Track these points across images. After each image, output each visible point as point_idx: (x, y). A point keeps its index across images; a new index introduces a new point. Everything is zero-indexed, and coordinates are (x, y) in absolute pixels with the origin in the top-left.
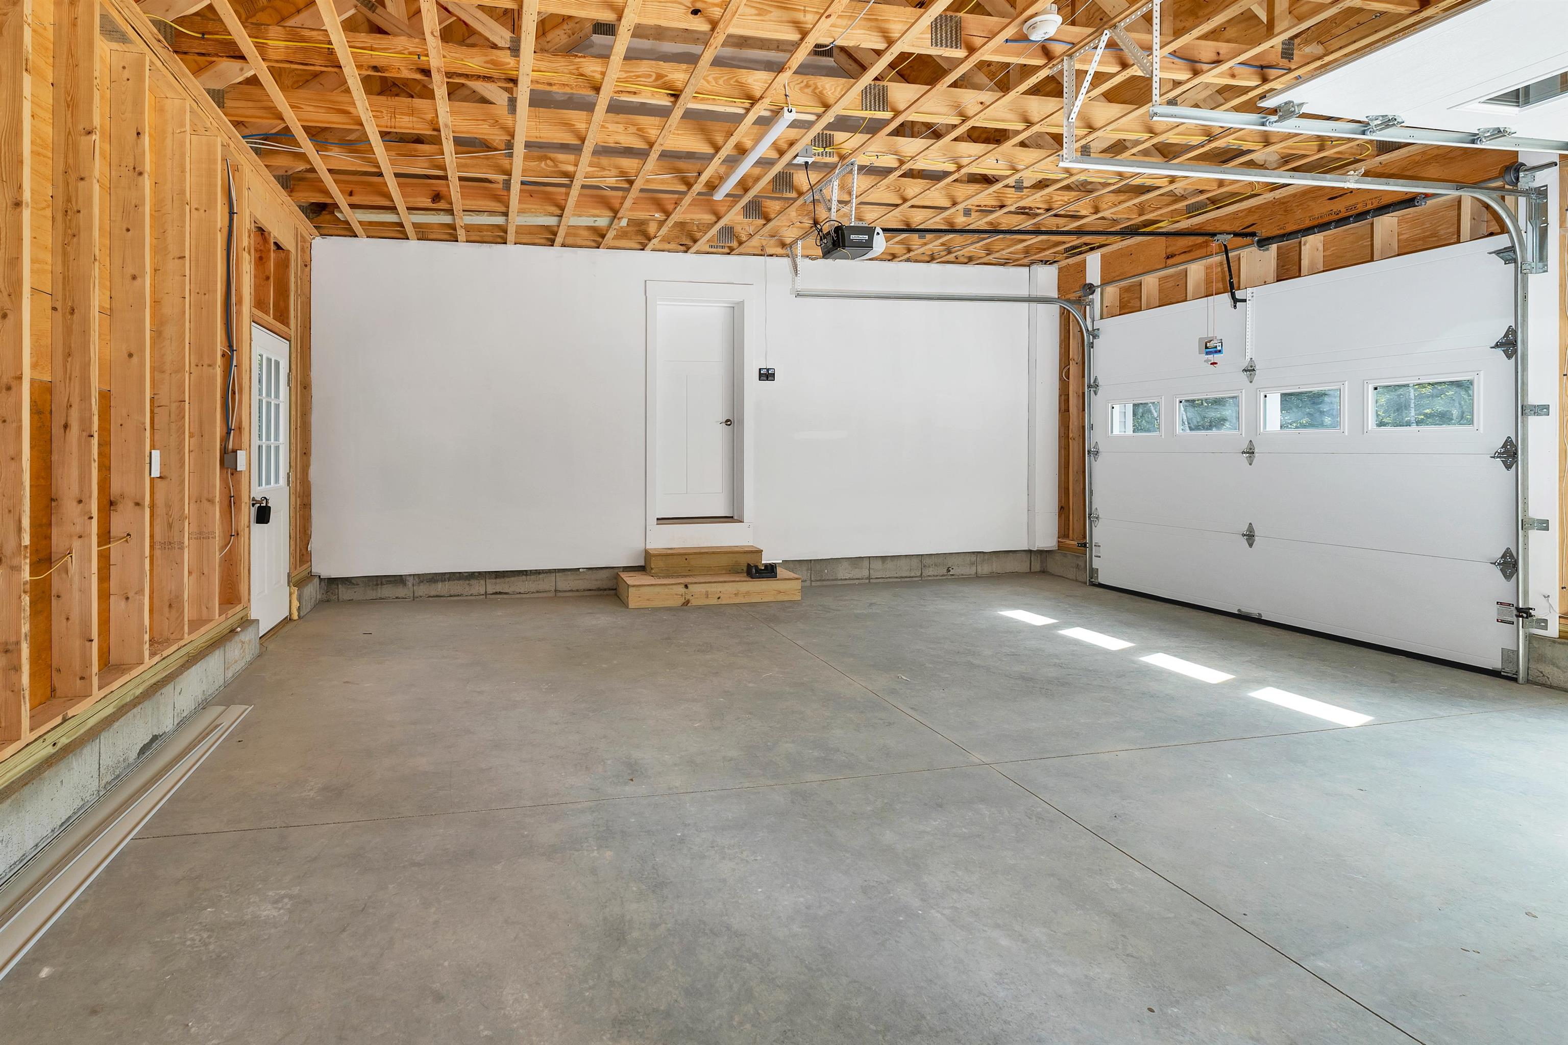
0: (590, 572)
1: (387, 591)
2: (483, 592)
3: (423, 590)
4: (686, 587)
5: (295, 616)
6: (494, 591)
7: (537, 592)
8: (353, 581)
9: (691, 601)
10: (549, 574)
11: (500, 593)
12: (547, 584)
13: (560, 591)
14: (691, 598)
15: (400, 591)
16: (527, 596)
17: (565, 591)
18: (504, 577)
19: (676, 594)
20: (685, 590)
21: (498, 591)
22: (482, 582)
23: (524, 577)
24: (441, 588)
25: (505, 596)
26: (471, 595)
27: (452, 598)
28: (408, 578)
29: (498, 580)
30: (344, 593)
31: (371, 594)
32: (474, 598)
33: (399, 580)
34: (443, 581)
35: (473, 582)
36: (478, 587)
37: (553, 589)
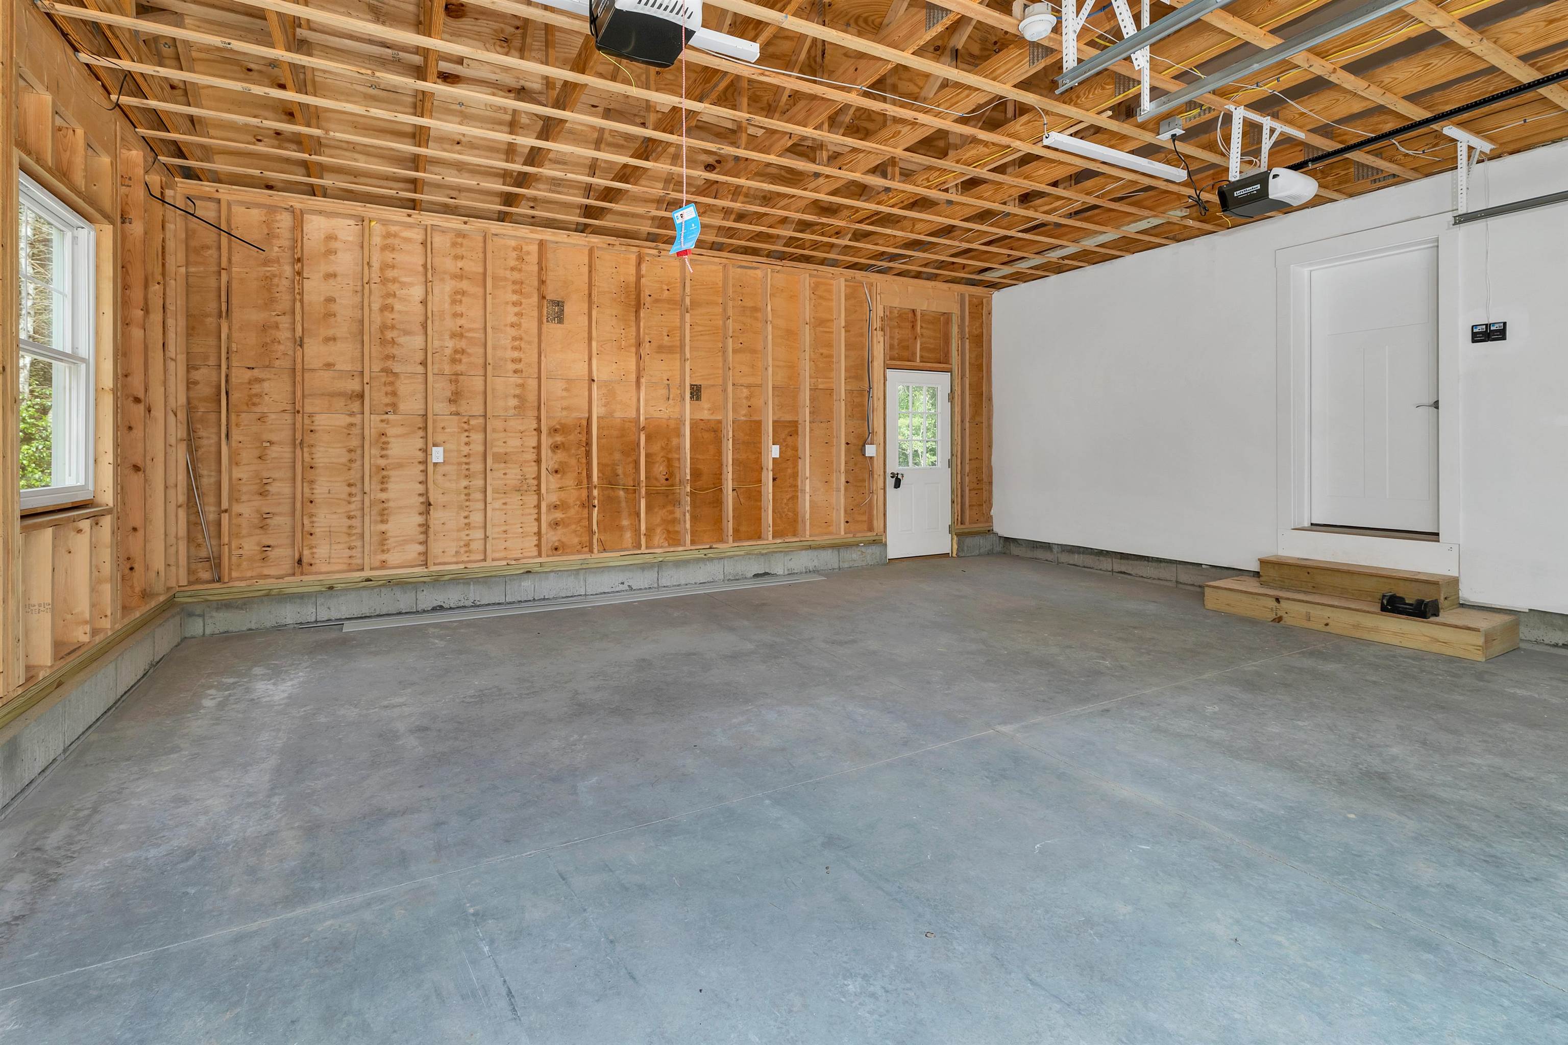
0: (1214, 570)
1: (1040, 554)
2: (1110, 569)
3: (1064, 558)
4: (1278, 600)
5: (954, 555)
6: (1120, 570)
7: (1159, 579)
8: (1019, 542)
9: (1284, 619)
10: (1169, 565)
11: (1124, 573)
12: (1167, 573)
13: (1181, 583)
14: (1285, 615)
15: (1048, 556)
16: (1149, 581)
17: (1187, 584)
18: (1128, 559)
19: (1265, 607)
20: (1276, 604)
21: (1123, 570)
22: (1110, 560)
23: (1146, 562)
24: (1077, 559)
25: (1129, 577)
26: (1100, 570)
27: (1086, 569)
28: (1054, 546)
29: (1122, 561)
30: (1015, 550)
31: (1030, 554)
32: (1102, 572)
33: (1047, 546)
34: (1079, 553)
35: (1101, 558)
36: (1106, 564)
37: (1174, 579)
